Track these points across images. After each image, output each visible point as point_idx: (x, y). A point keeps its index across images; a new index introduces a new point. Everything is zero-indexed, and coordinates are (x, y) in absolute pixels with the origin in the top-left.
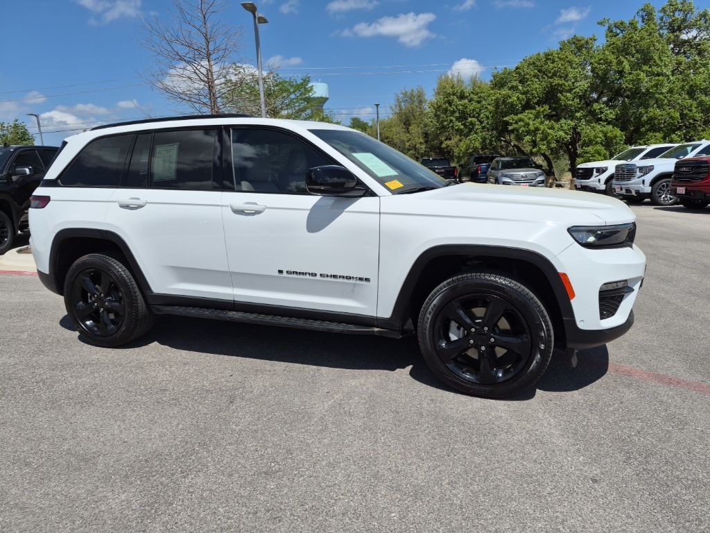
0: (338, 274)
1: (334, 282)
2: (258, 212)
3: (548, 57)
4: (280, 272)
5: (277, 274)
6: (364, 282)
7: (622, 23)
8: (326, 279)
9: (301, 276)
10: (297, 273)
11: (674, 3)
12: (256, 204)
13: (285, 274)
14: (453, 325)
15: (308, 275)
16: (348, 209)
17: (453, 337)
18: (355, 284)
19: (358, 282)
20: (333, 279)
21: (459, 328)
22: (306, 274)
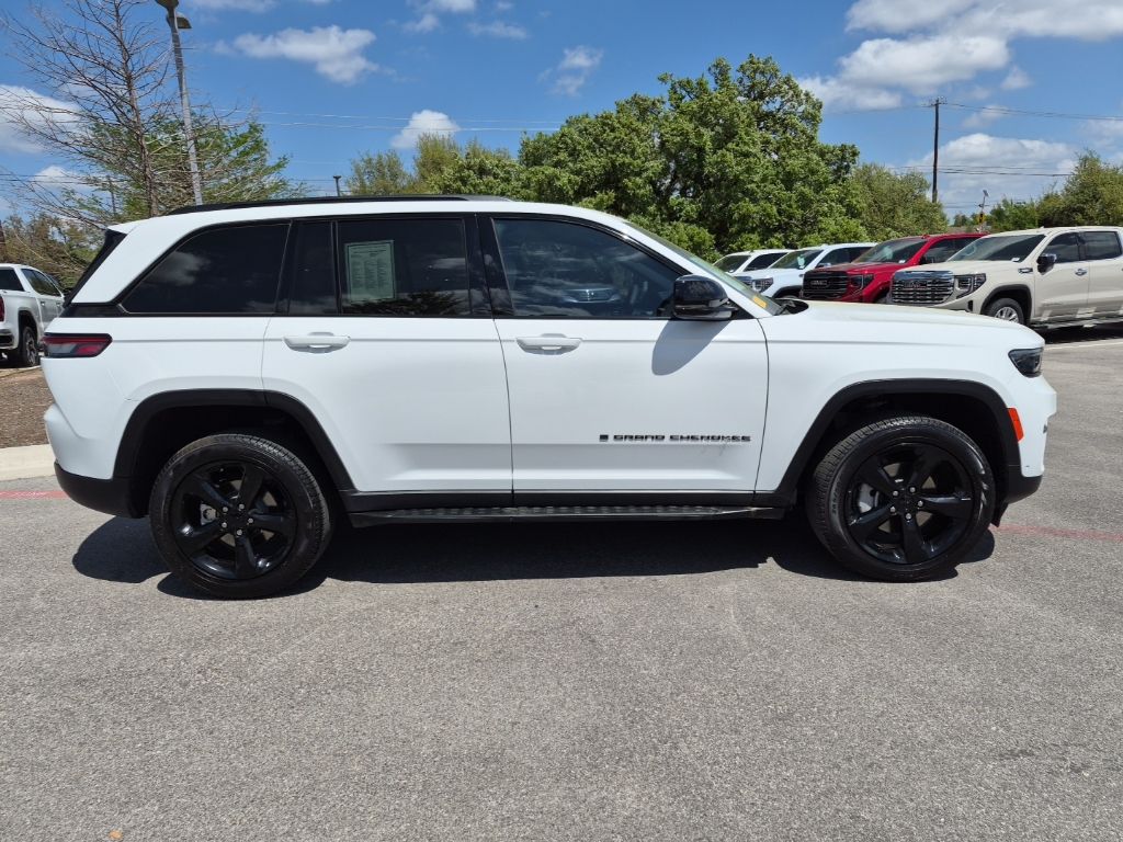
0: (698, 434)
1: (693, 446)
2: (564, 349)
3: (605, 122)
4: (604, 437)
5: (597, 441)
6: (741, 443)
7: (688, 82)
8: (679, 442)
9: (639, 442)
10: (631, 437)
11: (755, 60)
12: (564, 336)
13: (611, 440)
14: (866, 489)
15: (649, 440)
16: (717, 338)
17: (865, 507)
18: (724, 446)
19: (731, 443)
20: (690, 442)
21: (873, 494)
22: (646, 437)
